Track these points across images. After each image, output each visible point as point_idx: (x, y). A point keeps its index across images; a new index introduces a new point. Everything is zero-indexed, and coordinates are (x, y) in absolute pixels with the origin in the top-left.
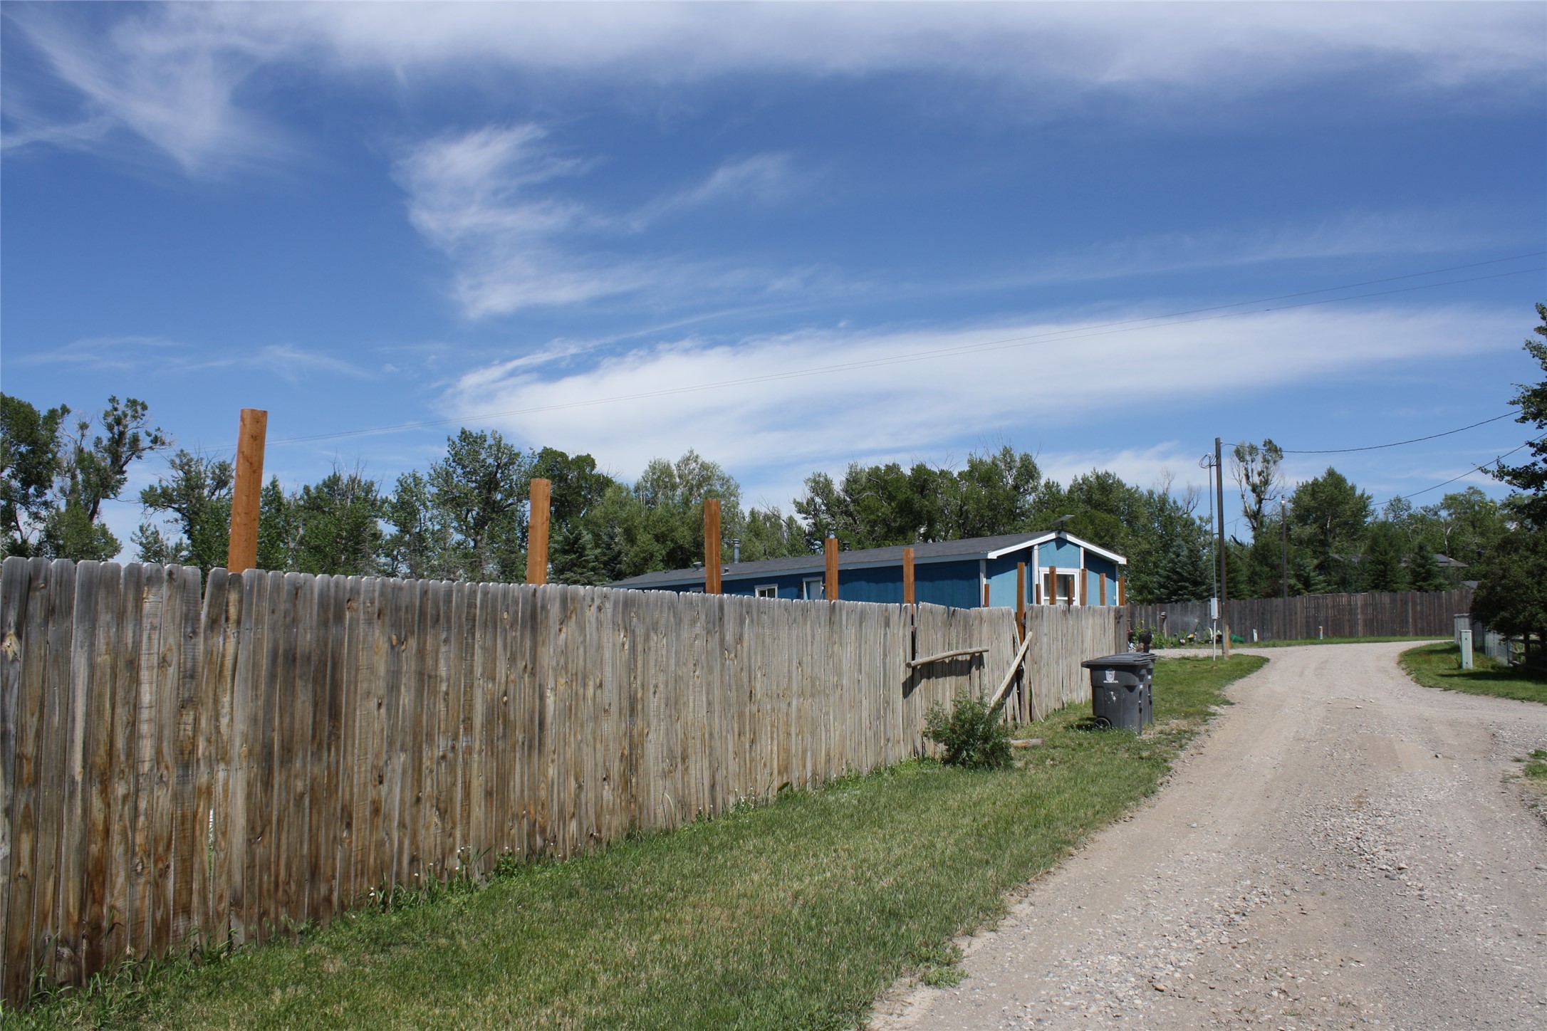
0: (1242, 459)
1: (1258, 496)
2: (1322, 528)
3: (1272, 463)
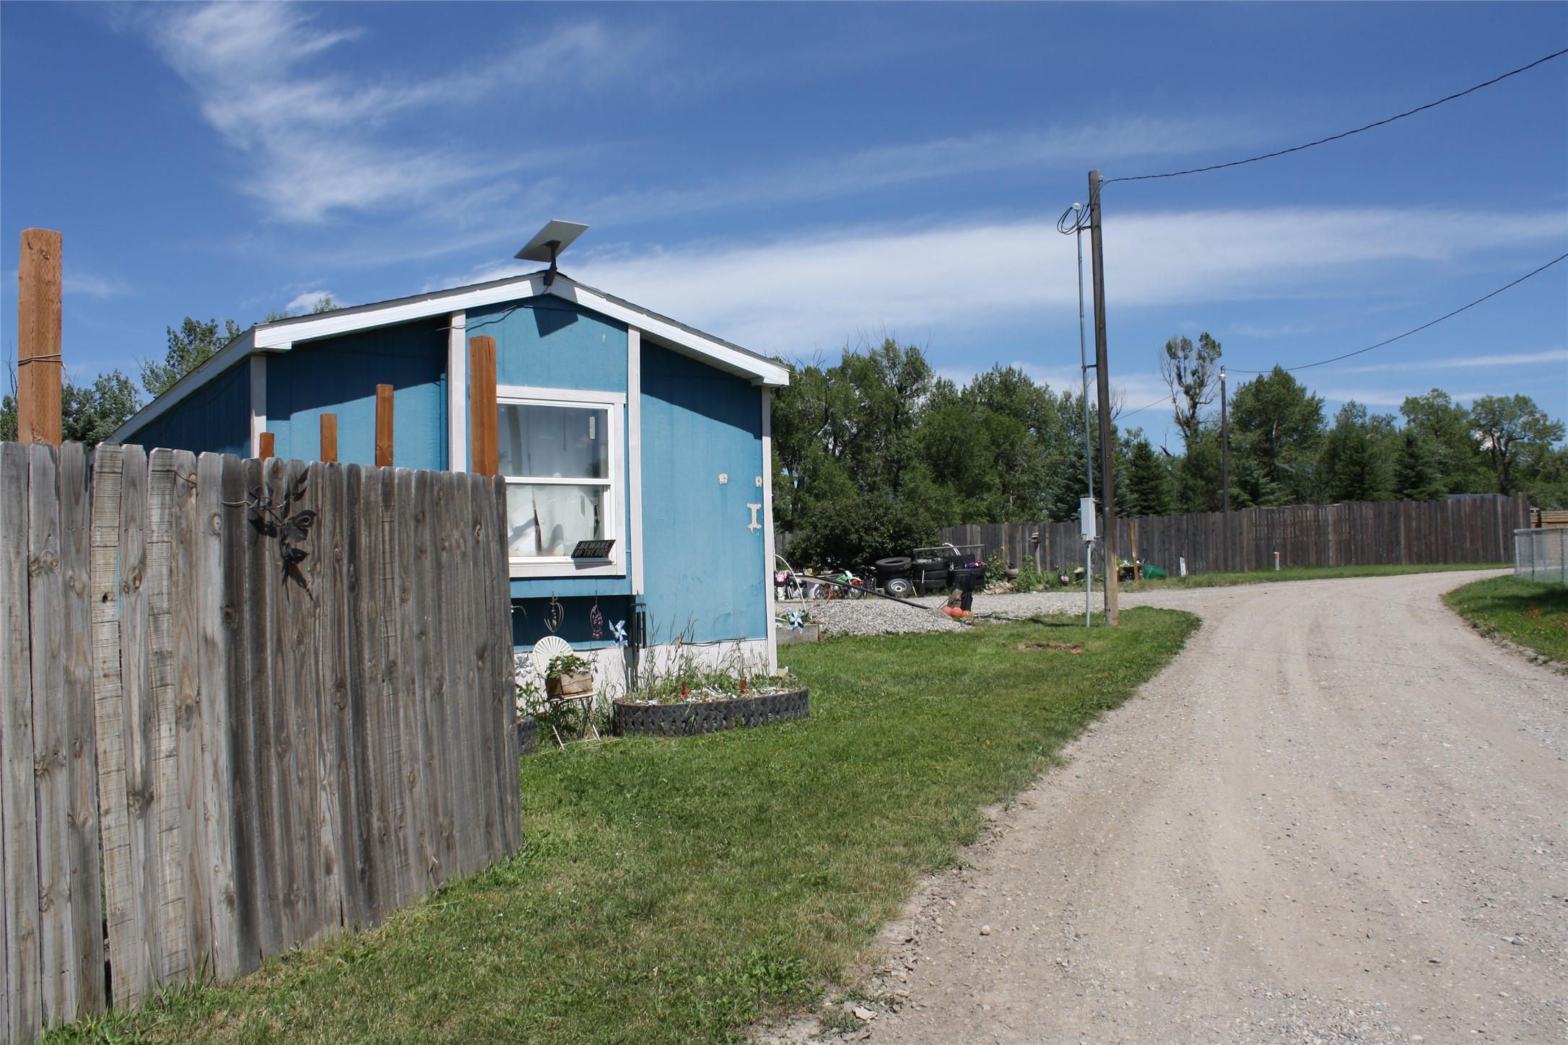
0: (1173, 355)
1: (1192, 399)
2: (1267, 435)
3: (1208, 360)
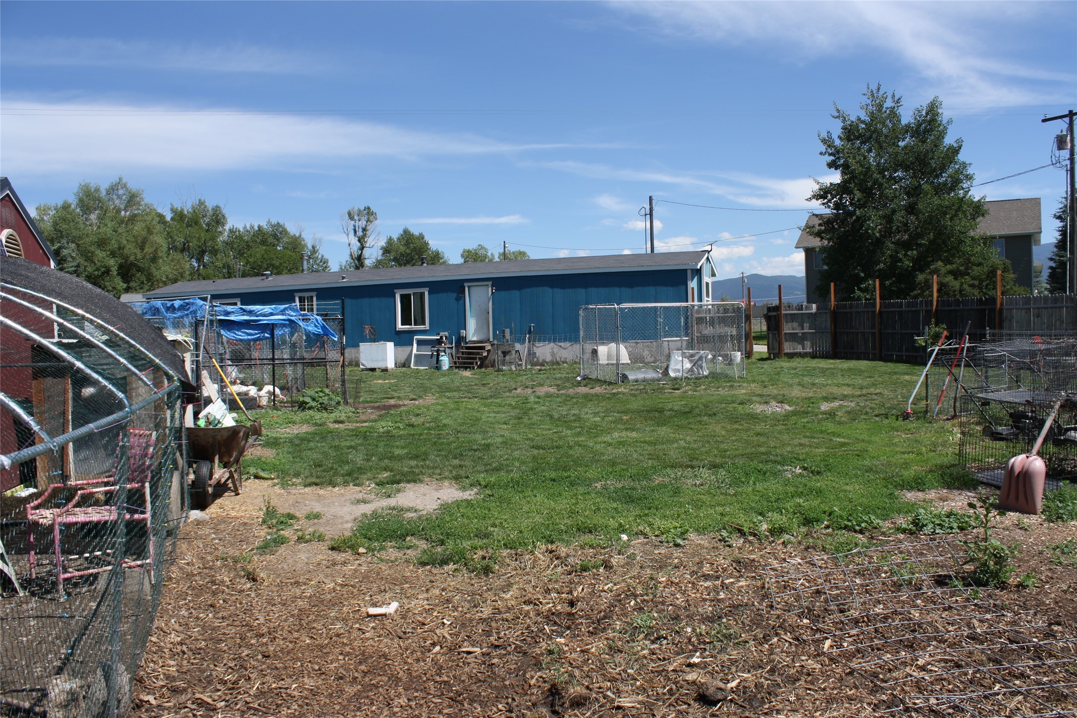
0: (352, 218)
1: (362, 244)
3: (370, 222)
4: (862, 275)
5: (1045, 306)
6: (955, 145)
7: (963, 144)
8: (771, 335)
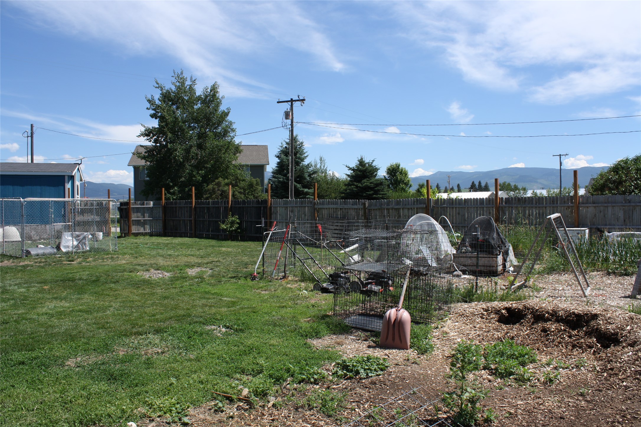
4: (171, 184)
5: (296, 206)
6: (226, 111)
7: (231, 111)
8: (122, 221)
